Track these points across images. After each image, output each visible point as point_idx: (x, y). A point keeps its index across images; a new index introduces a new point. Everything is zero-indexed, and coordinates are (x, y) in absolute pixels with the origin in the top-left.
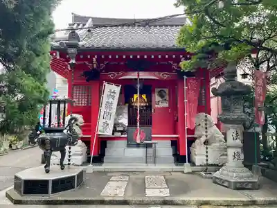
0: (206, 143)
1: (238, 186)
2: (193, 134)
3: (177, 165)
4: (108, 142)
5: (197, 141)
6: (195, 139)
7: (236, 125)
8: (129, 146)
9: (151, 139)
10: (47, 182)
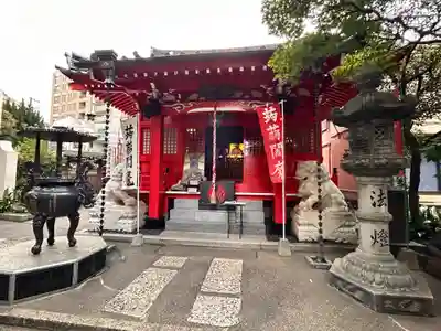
0: (316, 206)
1: (388, 304)
3: (269, 239)
4: (176, 200)
5: (302, 203)
6: (299, 200)
7: (380, 179)
8: (202, 207)
9: (235, 198)
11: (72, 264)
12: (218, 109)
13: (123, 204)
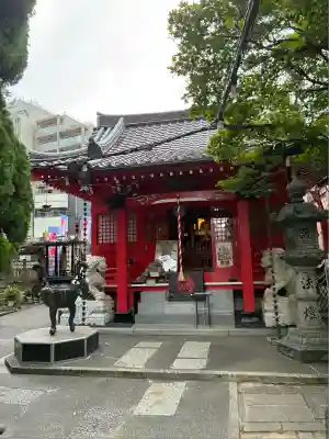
2: (263, 280)
6: (265, 287)
8: (170, 299)
9: (205, 288)
10: (48, 346)
11: (83, 340)
12: (182, 200)
13: (94, 299)
